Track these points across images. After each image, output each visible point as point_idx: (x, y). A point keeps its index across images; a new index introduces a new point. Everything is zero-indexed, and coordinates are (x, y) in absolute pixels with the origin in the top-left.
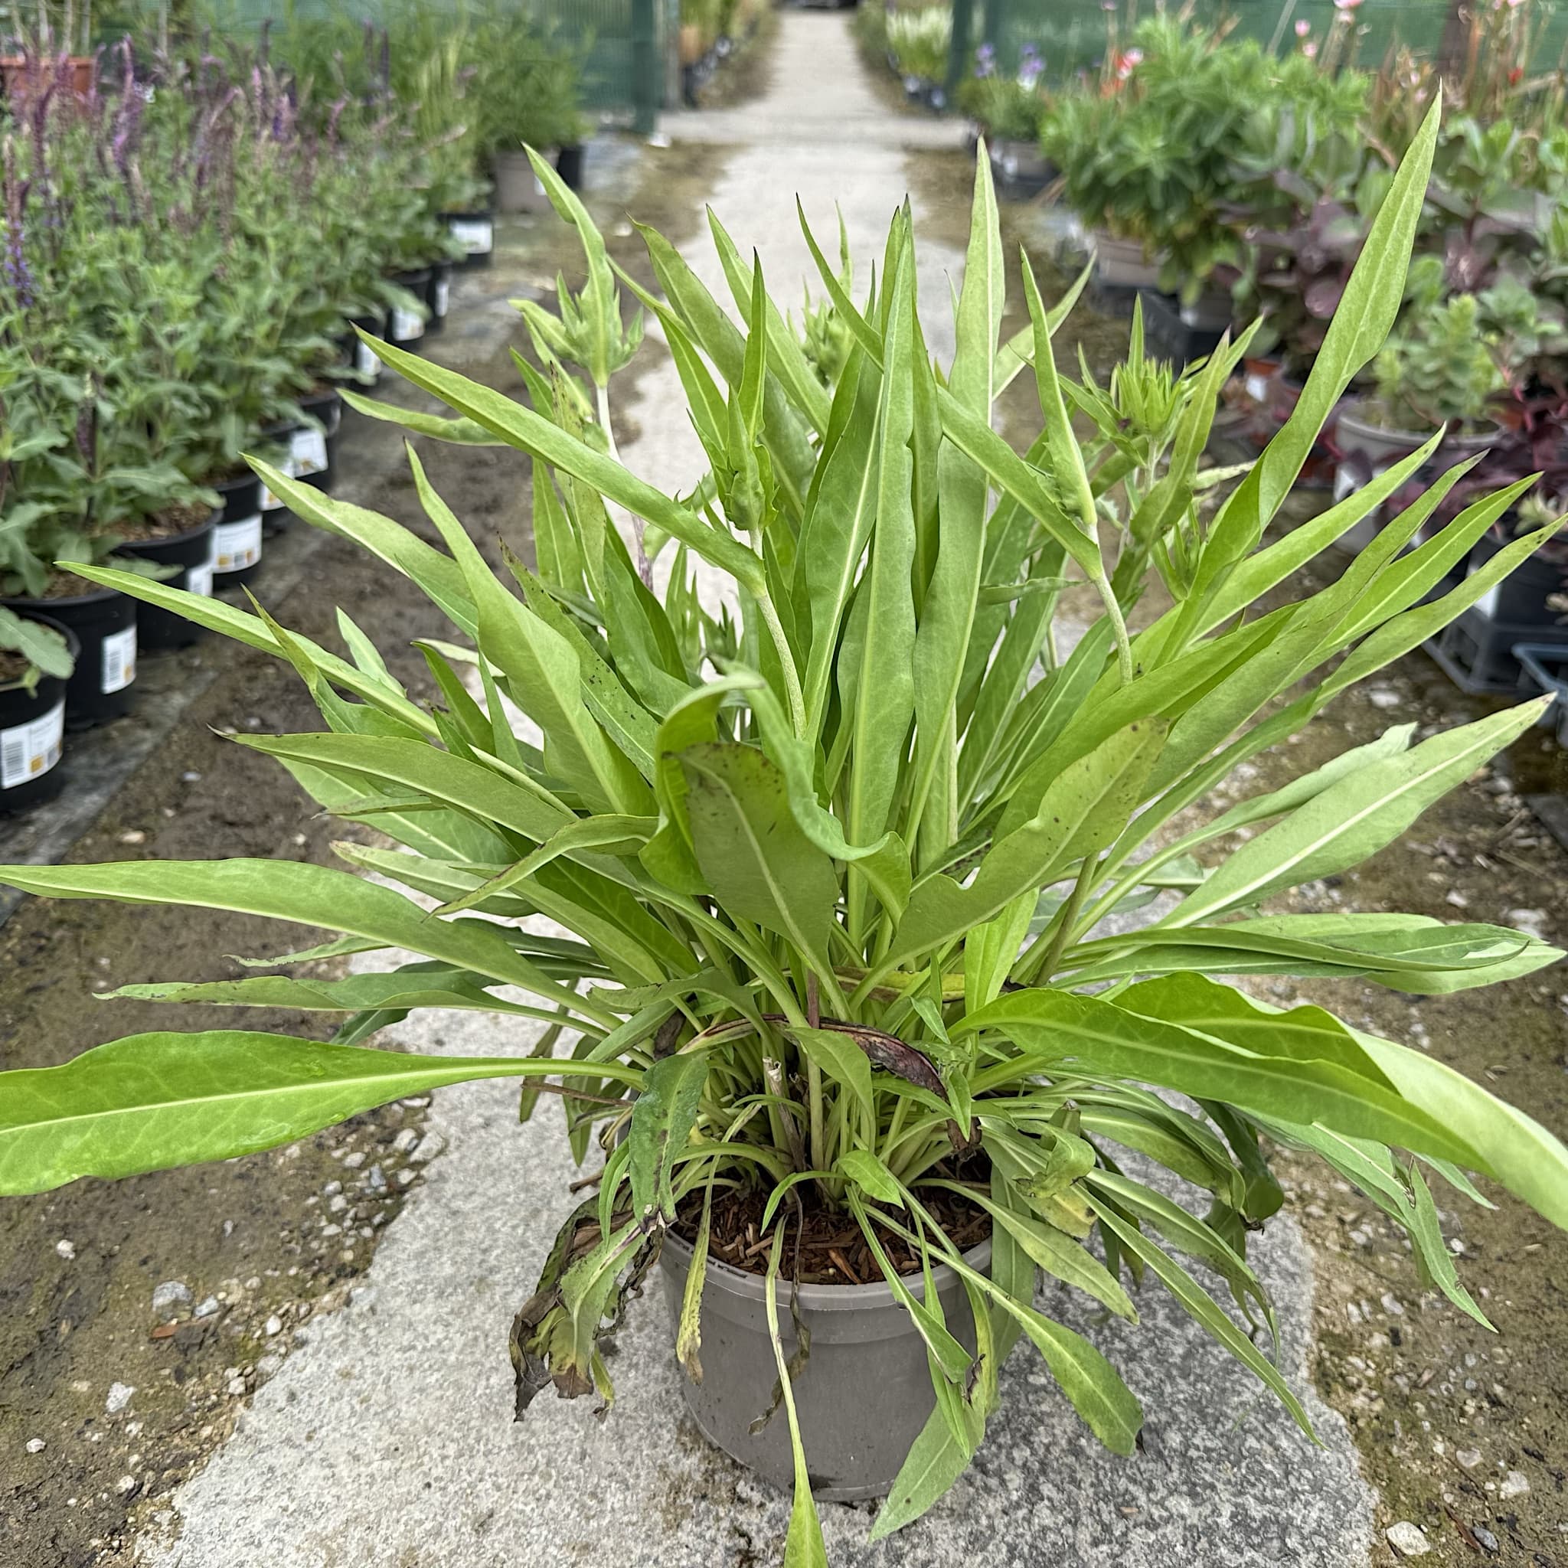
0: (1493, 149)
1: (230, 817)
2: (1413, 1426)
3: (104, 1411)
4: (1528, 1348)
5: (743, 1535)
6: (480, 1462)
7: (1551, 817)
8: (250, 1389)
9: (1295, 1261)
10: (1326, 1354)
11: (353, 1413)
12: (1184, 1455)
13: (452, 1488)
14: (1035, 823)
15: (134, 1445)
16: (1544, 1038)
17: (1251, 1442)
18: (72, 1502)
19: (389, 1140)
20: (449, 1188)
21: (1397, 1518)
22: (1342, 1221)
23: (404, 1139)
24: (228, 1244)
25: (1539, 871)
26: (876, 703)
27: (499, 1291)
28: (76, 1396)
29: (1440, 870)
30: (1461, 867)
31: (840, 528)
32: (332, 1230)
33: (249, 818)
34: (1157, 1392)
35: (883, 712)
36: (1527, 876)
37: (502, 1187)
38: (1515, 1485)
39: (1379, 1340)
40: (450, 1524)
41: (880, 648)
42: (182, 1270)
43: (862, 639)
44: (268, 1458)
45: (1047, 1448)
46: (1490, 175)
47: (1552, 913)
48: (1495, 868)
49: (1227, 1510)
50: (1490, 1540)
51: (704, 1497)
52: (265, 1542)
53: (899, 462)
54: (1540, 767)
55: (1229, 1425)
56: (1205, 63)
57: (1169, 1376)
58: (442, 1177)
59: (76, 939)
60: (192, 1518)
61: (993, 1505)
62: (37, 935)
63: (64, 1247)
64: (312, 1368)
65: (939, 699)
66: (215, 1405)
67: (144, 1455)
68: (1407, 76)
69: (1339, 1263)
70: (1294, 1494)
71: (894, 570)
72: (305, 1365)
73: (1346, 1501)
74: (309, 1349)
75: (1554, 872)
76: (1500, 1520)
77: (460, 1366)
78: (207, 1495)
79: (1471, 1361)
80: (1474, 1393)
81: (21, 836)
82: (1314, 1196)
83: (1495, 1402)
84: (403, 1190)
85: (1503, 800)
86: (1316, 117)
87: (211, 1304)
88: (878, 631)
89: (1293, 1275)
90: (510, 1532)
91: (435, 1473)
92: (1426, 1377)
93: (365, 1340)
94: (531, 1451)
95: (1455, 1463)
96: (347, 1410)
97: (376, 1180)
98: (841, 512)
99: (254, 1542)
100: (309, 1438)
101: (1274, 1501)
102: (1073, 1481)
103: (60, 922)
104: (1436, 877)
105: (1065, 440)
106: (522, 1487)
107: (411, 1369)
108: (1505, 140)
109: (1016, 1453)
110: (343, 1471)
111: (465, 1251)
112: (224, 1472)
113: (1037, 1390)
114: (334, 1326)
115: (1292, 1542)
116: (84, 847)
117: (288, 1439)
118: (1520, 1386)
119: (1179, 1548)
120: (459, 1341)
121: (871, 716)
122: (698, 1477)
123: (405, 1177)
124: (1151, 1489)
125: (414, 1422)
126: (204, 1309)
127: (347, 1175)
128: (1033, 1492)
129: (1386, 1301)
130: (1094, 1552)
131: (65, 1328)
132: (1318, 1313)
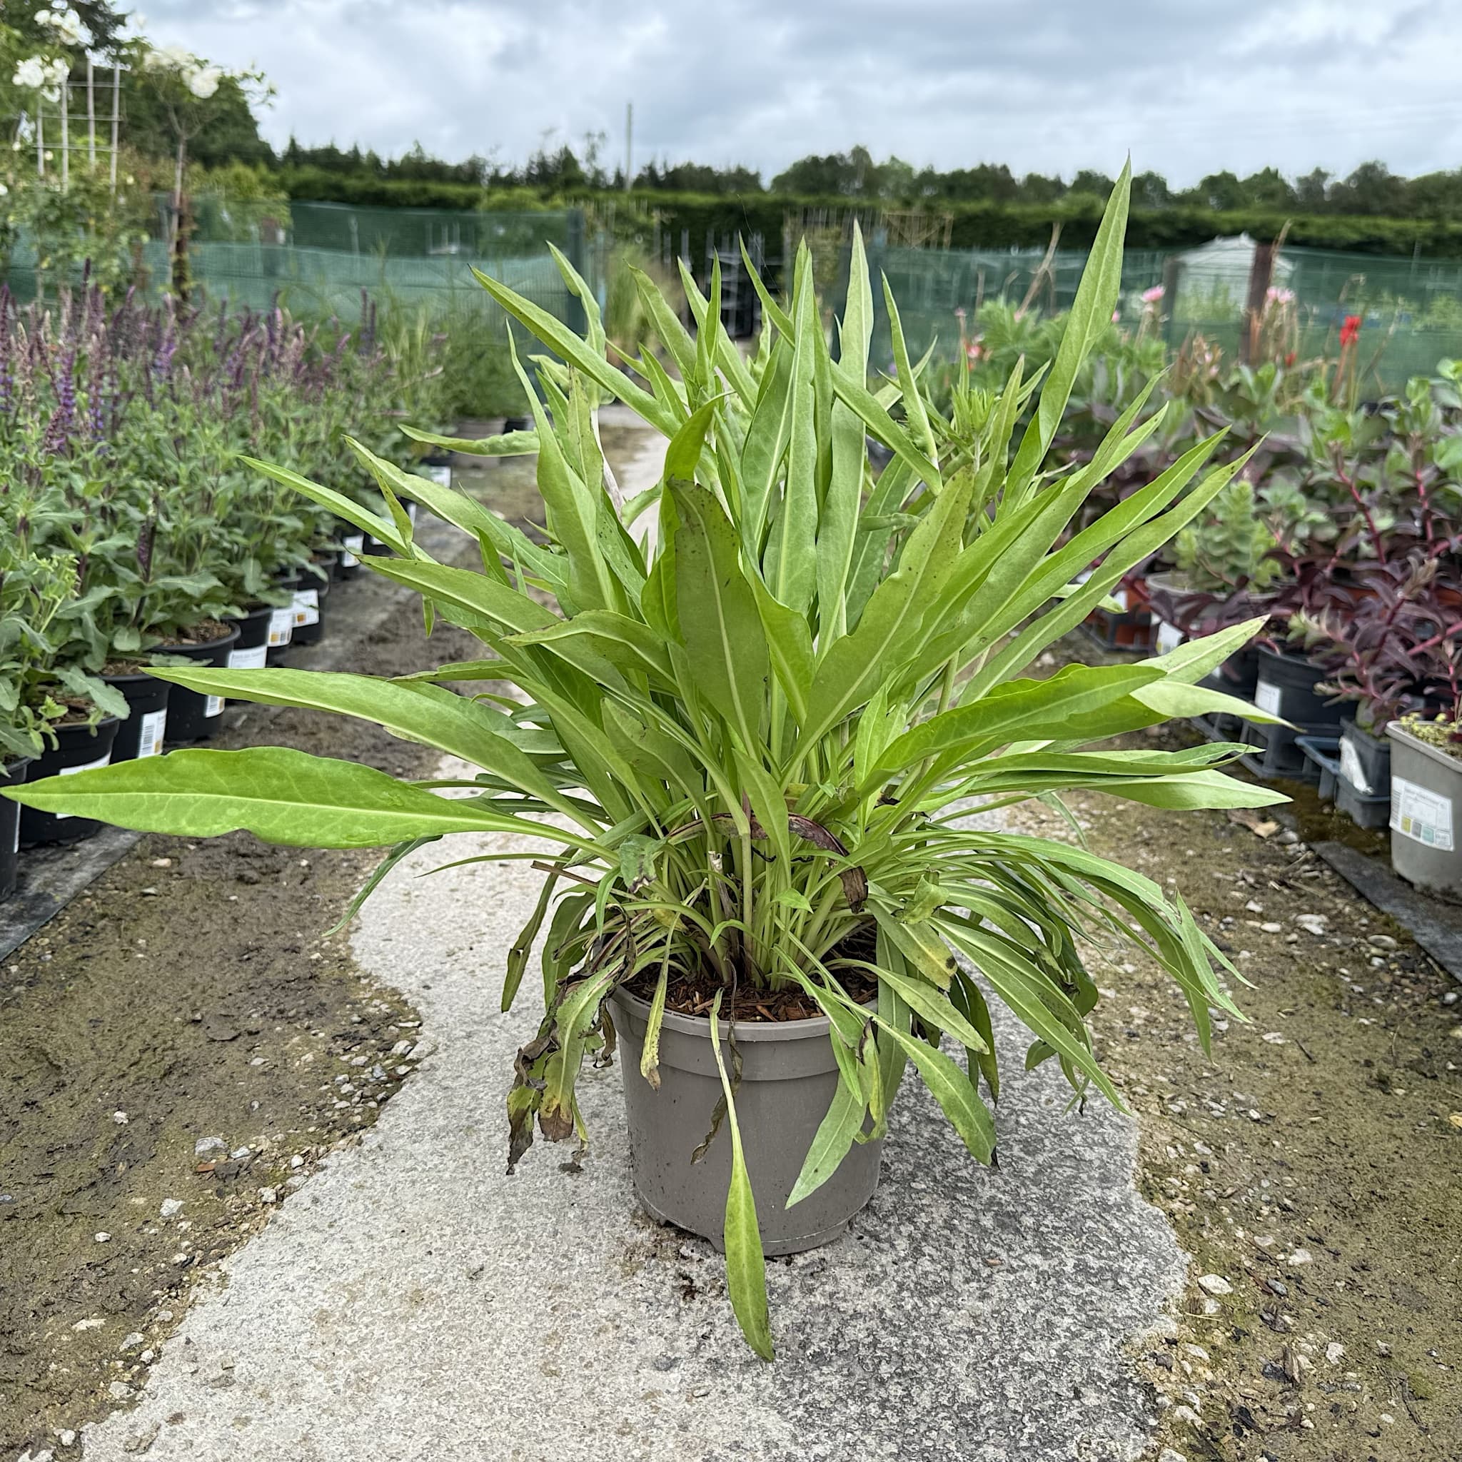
0: (1263, 385)
1: (242, 850)
2: (1220, 1220)
3: (159, 1215)
4: (1313, 1178)
5: (685, 1278)
6: (472, 1238)
7: (1330, 856)
8: (280, 1198)
9: (1123, 1119)
10: (1149, 1175)
11: (366, 1209)
12: (1036, 1230)
13: (449, 1254)
14: (896, 575)
15: (185, 1235)
16: (1325, 993)
17: (1089, 1223)
18: (135, 1271)
19: (387, 1049)
20: (439, 1074)
21: (1205, 1272)
22: (1161, 1098)
23: (400, 1047)
24: (257, 1115)
25: (1322, 893)
26: (792, 566)
27: (483, 1135)
28: (135, 1207)
29: (1240, 889)
30: (1259, 887)
31: (766, 449)
32: (344, 1104)
33: (259, 851)
34: (1015, 1194)
35: (796, 574)
36: (1313, 897)
37: (484, 1072)
38: (1300, 1257)
39: (1191, 1169)
40: (449, 1275)
41: (794, 527)
42: (218, 1130)
43: (779, 544)
44: (298, 1238)
45: (927, 1225)
46: (1262, 405)
47: (1331, 918)
48: (1286, 891)
49: (1071, 1263)
50: (1280, 1287)
51: (654, 1256)
52: (298, 1289)
53: (805, 394)
54: (1321, 824)
55: (1072, 1214)
56: (1034, 335)
57: (1024, 1184)
58: (433, 1067)
59: (118, 927)
60: (236, 1275)
61: (884, 1259)
62: (84, 924)
63: (120, 1116)
64: (332, 1182)
65: (834, 583)
66: (250, 1211)
67: (193, 1242)
68: (1202, 356)
69: (1160, 1124)
70: (1124, 1254)
71: (802, 470)
72: (323, 1182)
73: (1165, 1259)
74: (329, 1172)
75: (1334, 894)
76: (1289, 1278)
77: (453, 1180)
78: (250, 1261)
79: (1265, 1184)
80: (1268, 1203)
81: (68, 858)
82: (1139, 1082)
83: (1285, 1208)
84: (400, 1079)
85: (1291, 849)
86: (1124, 369)
87: (244, 1150)
88: (792, 513)
89: (1122, 1128)
90: (498, 1279)
91: (435, 1245)
92: (1229, 1191)
93: (375, 1166)
94: (513, 1230)
95: (1253, 1244)
96: (362, 1208)
97: (378, 1073)
98: (767, 440)
99: (287, 1288)
100: (331, 1226)
101: (1109, 1258)
102: (948, 1244)
103: (104, 916)
104: (1238, 894)
105: (914, 399)
106: (506, 1252)
107: (414, 1182)
108: (1271, 379)
109: (902, 1228)
110: (360, 1245)
111: (455, 1111)
112: (261, 1247)
113: (918, 1192)
114: (349, 1157)
115: (1123, 1281)
116: (120, 868)
117: (314, 1227)
118: (1305, 1199)
119: (1033, 1285)
120: (452, 1165)
121: (788, 577)
122: (649, 1244)
123: (402, 1070)
124: (1010, 1249)
125: (417, 1215)
126: (238, 1154)
127: (353, 1070)
128: (917, 1252)
129: (1197, 1146)
130: (966, 1287)
131: (122, 1167)
132: (1143, 1151)
